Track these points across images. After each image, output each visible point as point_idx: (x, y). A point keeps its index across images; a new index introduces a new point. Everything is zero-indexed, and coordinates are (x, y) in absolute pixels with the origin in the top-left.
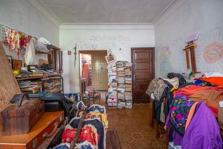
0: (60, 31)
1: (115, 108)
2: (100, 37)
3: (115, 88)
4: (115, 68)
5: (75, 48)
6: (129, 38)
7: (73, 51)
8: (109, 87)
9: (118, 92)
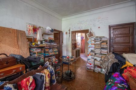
0: (62, 22)
1: (92, 71)
2: (84, 21)
3: (93, 57)
4: (93, 42)
5: (69, 30)
6: (108, 18)
7: (68, 32)
8: (88, 55)
9: (95, 59)
